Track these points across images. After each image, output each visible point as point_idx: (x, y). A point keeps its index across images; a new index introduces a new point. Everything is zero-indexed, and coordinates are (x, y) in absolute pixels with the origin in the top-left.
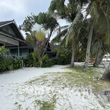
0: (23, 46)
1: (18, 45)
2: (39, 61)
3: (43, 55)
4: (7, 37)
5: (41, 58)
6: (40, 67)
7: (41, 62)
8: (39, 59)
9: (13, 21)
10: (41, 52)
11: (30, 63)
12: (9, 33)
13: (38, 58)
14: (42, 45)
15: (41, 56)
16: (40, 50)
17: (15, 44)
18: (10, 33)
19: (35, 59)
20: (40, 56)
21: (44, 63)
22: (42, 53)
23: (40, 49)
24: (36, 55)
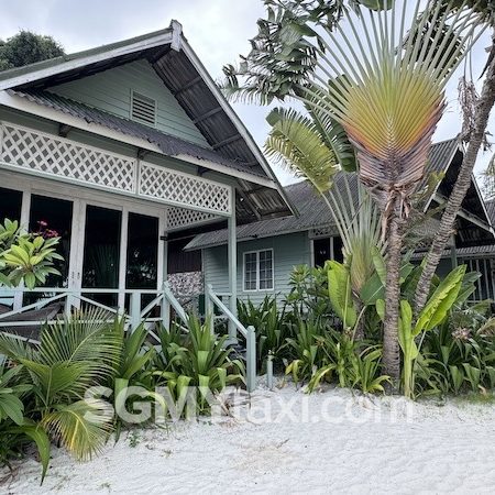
0: (266, 214)
1: (228, 209)
2: (390, 343)
3: (423, 284)
4: (142, 163)
5: (406, 308)
6: (401, 392)
7: (412, 352)
8: (388, 317)
9: (170, 30)
10: (406, 258)
11: (314, 349)
12: (160, 133)
13: (380, 312)
14: (407, 186)
15: (403, 287)
16: (395, 238)
17: (213, 210)
18: (166, 131)
19: (350, 315)
20: (393, 291)
21: (445, 351)
22: (416, 262)
23: (395, 227)
24: (360, 282)
